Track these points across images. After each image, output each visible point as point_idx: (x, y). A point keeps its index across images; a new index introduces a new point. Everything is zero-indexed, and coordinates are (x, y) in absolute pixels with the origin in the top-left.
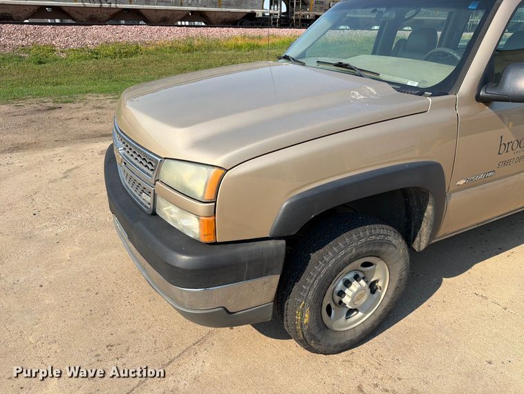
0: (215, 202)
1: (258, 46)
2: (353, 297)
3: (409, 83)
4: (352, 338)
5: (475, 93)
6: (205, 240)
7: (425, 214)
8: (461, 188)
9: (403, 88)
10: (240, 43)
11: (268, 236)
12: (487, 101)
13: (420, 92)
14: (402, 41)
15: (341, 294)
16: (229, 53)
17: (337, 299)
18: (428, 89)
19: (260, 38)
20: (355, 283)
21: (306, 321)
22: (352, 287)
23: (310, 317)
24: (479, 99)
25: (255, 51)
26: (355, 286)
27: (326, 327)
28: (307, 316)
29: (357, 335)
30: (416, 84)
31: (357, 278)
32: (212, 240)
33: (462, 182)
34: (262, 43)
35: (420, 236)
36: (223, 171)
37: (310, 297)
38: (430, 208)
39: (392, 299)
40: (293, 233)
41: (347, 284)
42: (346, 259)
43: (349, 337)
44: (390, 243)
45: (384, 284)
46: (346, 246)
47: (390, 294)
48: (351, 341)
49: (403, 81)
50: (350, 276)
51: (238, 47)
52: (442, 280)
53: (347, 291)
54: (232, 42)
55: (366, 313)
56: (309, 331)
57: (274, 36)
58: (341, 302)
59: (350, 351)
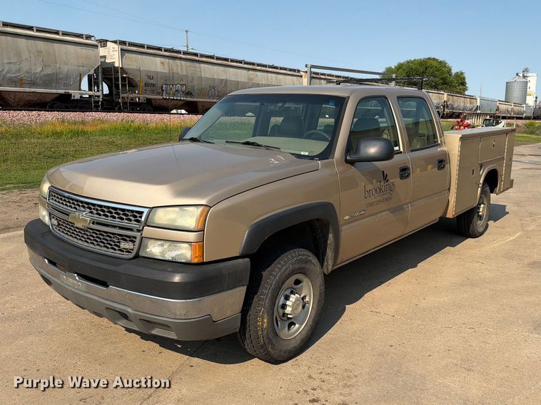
0: (204, 231)
1: (84, 133)
2: (293, 306)
3: (302, 153)
4: (295, 345)
5: (344, 158)
6: (196, 261)
7: (328, 242)
8: (348, 222)
9: (299, 156)
10: (58, 129)
11: (238, 255)
12: (352, 163)
13: (311, 158)
14: (275, 126)
15: (284, 306)
16: (46, 140)
17: (281, 311)
18: (316, 156)
19: (83, 123)
20: (292, 296)
21: (265, 325)
22: (291, 299)
23: (268, 323)
24: (347, 161)
25: (80, 138)
26: (293, 298)
27: (277, 335)
28: (265, 321)
29: (298, 343)
30: (307, 154)
31: (292, 293)
32: (201, 261)
33: (347, 218)
34: (88, 129)
35: (327, 261)
36: (208, 208)
37: (267, 305)
38: (331, 236)
39: (317, 310)
40: (255, 251)
41: (287, 298)
42: (287, 272)
43: (293, 344)
44: (311, 261)
45: (310, 300)
46: (286, 263)
47: (315, 306)
48: (295, 347)
49: (298, 152)
50: (288, 292)
51: (56, 133)
52: (345, 307)
53: (288, 303)
54: (48, 128)
55: (301, 325)
56: (267, 334)
57: (102, 121)
58: (284, 314)
59: (294, 359)
